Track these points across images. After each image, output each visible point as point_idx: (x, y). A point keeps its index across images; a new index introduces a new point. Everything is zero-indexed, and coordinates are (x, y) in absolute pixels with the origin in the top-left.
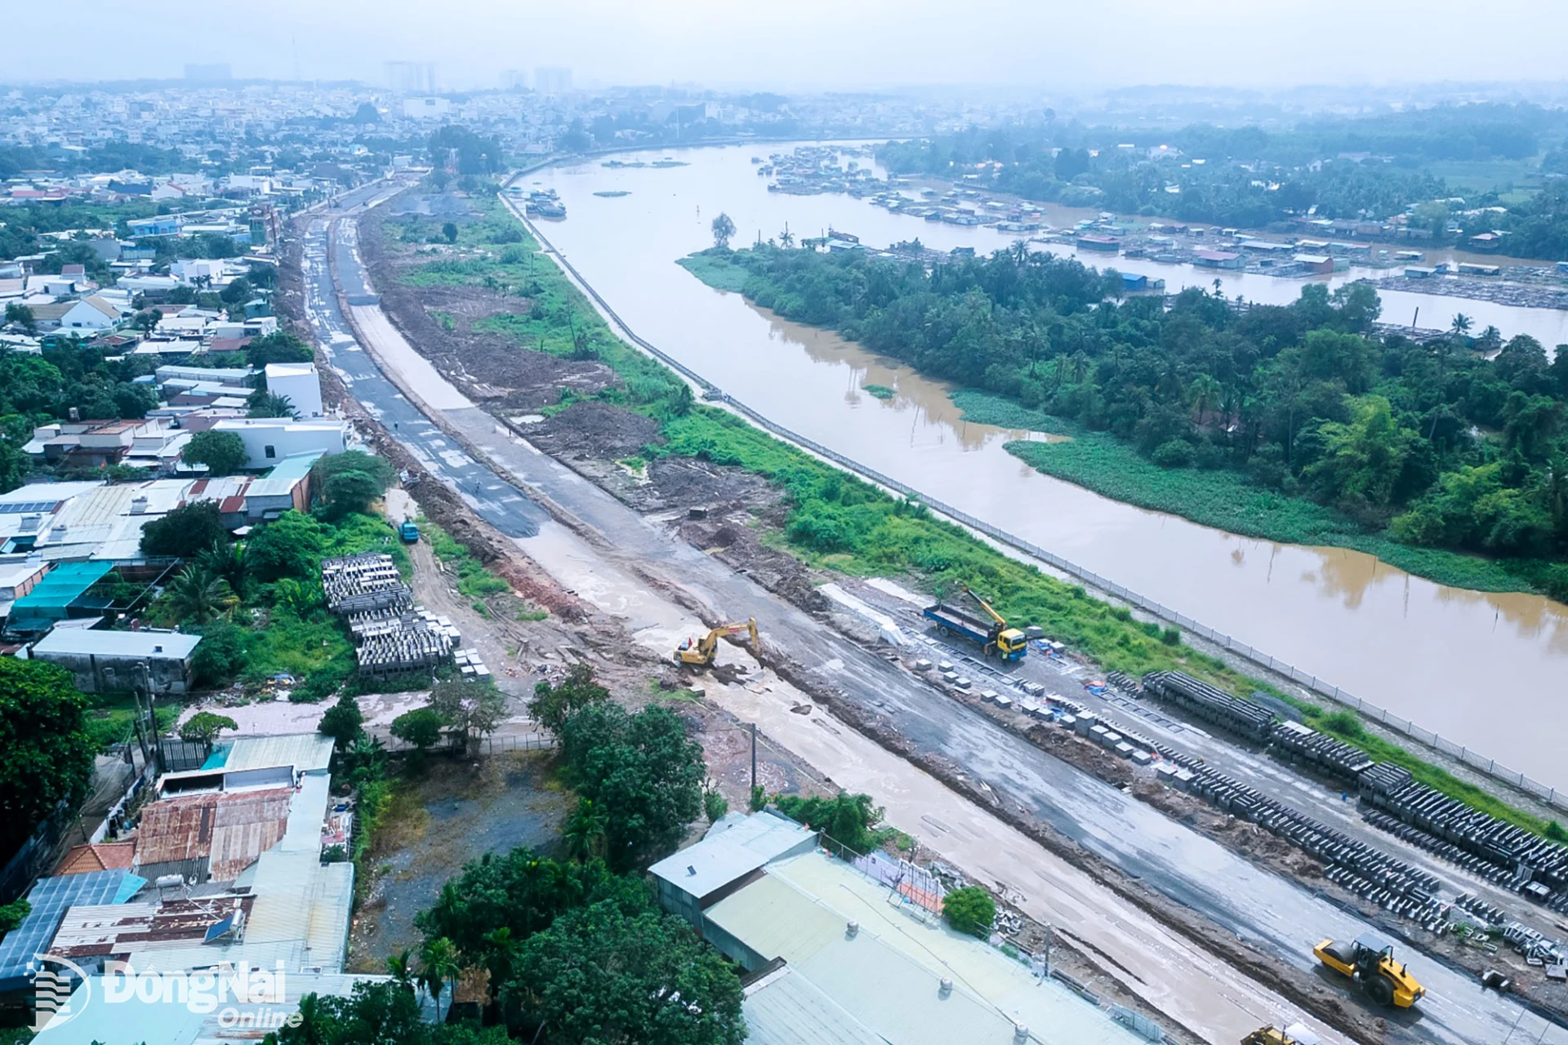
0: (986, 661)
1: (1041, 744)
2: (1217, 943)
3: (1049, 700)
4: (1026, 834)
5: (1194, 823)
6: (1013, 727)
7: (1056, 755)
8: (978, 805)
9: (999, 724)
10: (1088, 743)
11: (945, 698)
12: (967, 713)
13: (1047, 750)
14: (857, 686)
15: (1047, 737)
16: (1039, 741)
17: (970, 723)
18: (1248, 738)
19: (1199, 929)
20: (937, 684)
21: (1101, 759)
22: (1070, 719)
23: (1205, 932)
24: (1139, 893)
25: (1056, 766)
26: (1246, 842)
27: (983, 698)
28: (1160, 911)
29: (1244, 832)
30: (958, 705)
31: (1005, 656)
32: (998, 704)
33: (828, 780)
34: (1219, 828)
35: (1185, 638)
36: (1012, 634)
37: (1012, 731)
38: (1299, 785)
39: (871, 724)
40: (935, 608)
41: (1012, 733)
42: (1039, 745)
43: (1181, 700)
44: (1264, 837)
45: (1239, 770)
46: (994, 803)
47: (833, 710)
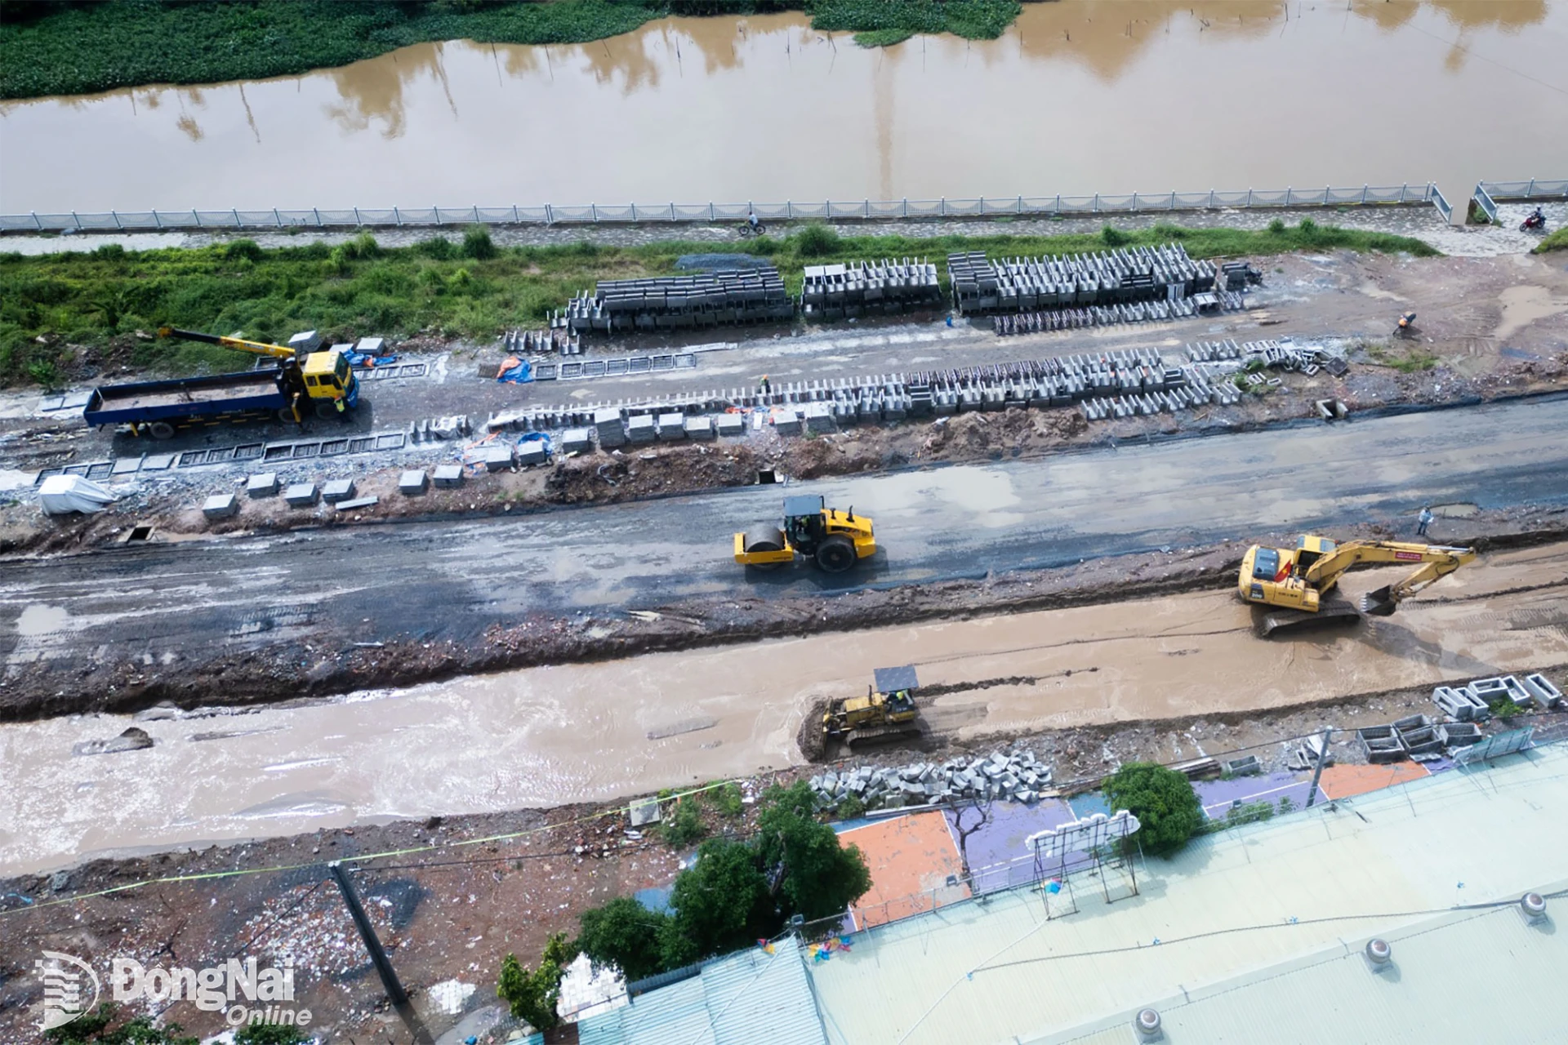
0: (305, 433)
1: (597, 497)
2: (1169, 578)
3: (494, 429)
4: (798, 634)
5: (906, 460)
6: (524, 503)
7: (636, 499)
8: (680, 649)
9: (492, 512)
10: (664, 451)
11: (344, 535)
12: (417, 532)
13: (616, 500)
14: (164, 625)
15: (595, 481)
16: (591, 495)
17: (452, 542)
18: (770, 319)
19: (1134, 578)
20: (293, 522)
21: (708, 461)
22: (579, 435)
23: (1143, 576)
24: (1024, 591)
25: (657, 513)
26: (985, 441)
27: (408, 492)
28: (1074, 592)
29: (972, 431)
30: (381, 529)
31: (341, 407)
32: (446, 484)
33: (435, 822)
34: (937, 447)
35: (496, 240)
36: (319, 363)
37: (525, 508)
38: (894, 339)
39: (319, 667)
40: (94, 402)
41: (530, 512)
42: (594, 503)
43: (646, 320)
44: (995, 420)
45: (828, 364)
46: (699, 627)
47: (190, 700)
